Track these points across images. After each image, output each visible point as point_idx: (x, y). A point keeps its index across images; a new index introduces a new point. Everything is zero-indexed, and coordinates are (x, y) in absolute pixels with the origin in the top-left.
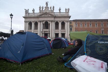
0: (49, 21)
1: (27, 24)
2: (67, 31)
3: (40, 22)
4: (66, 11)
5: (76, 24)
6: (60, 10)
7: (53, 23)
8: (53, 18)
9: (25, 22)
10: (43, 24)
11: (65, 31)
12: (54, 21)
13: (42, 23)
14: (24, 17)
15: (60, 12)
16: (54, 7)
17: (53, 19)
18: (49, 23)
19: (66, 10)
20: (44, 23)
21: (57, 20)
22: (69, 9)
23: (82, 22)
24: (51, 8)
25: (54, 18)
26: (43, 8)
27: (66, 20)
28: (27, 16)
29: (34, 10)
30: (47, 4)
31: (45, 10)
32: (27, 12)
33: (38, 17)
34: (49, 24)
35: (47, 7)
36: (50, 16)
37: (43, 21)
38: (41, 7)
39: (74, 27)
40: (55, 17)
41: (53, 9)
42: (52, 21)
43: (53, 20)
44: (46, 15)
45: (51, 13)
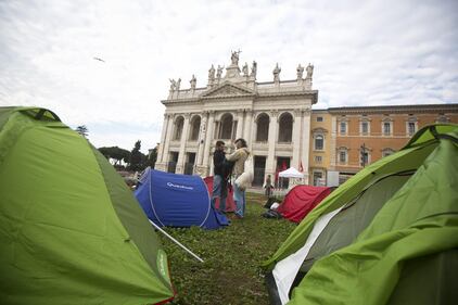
0: (235, 111)
1: (171, 121)
2: (301, 150)
3: (208, 114)
4: (300, 75)
5: (343, 125)
6: (277, 72)
7: (248, 118)
8: (251, 102)
9: (167, 116)
10: (217, 122)
11: (291, 150)
12: (253, 112)
13: (211, 119)
14: (164, 103)
15: (277, 81)
16: (255, 64)
17: (248, 105)
18: (235, 118)
19: (300, 71)
20: (219, 118)
21: (262, 107)
22: (312, 68)
23: (369, 117)
24: (246, 67)
25: (254, 101)
26: (220, 70)
27: (296, 107)
28: (175, 98)
29: (195, 80)
30: (235, 57)
31: (227, 76)
32: (175, 86)
33: (201, 101)
34: (236, 122)
35: (234, 68)
36: (239, 94)
37: (216, 112)
38: (216, 68)
39: (334, 135)
40: (257, 98)
41: (254, 71)
42: (245, 113)
43: (250, 107)
44: (228, 92)
45: (244, 86)
